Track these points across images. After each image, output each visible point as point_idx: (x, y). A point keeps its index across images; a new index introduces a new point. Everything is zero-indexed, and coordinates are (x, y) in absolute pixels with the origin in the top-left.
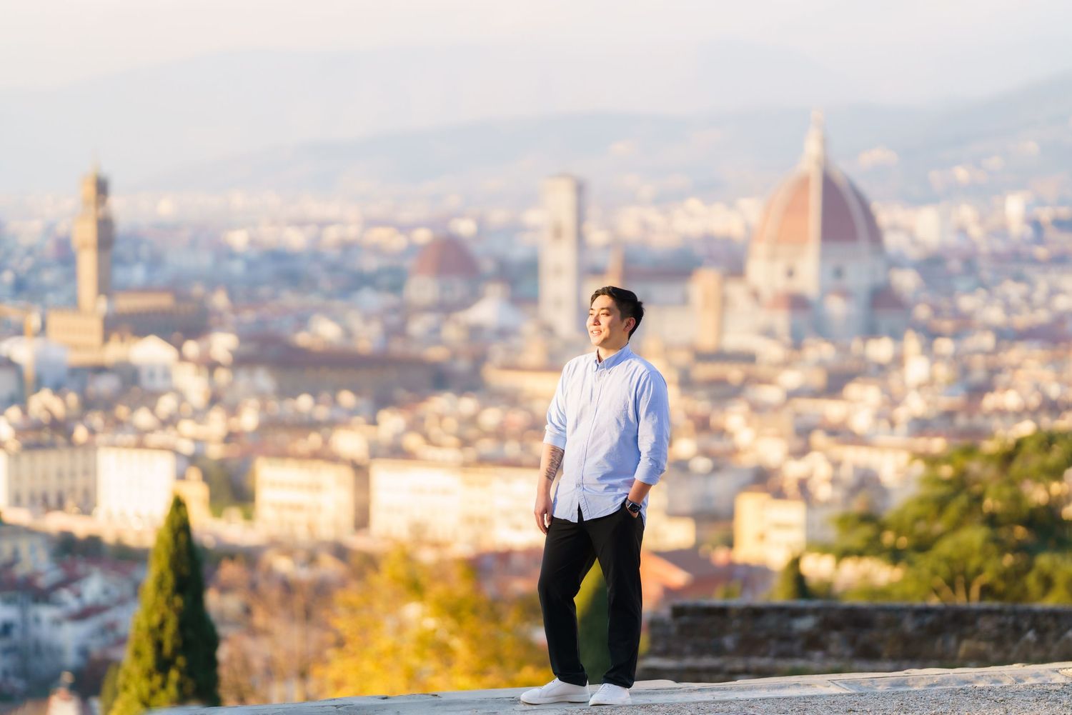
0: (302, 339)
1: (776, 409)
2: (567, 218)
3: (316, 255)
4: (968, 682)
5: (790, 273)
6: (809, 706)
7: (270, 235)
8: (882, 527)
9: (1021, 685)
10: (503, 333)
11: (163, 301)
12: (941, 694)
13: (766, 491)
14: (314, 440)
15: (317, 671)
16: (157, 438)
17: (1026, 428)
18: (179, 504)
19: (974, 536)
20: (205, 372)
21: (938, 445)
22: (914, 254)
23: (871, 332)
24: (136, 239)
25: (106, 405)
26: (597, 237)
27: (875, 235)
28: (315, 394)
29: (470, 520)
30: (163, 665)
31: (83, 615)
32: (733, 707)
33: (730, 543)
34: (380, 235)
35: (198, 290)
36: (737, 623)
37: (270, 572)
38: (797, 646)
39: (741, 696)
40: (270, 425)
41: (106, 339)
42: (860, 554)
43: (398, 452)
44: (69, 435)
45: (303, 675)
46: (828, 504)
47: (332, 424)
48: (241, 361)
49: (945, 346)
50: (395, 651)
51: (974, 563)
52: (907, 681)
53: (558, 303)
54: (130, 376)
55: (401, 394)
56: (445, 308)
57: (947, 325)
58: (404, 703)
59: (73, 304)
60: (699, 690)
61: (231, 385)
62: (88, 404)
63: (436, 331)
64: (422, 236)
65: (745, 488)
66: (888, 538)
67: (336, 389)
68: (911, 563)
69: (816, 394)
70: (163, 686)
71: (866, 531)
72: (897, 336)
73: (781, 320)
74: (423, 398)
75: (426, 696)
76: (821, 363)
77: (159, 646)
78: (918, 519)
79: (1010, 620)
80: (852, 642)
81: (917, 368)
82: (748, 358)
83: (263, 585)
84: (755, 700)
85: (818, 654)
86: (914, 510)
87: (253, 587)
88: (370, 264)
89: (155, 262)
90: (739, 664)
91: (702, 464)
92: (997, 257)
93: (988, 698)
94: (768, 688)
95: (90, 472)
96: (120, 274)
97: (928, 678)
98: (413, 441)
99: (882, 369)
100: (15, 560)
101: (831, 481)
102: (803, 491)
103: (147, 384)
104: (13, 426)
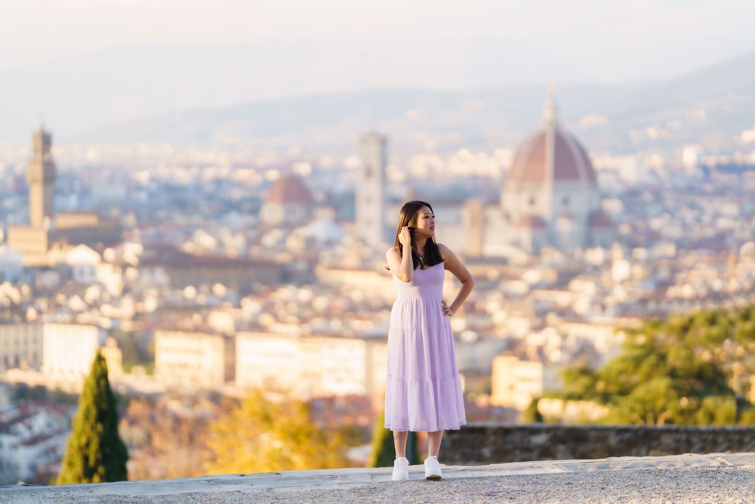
0: (188, 247)
1: (521, 297)
2: (375, 163)
3: (198, 187)
4: (651, 466)
5: (532, 202)
6: (540, 481)
7: (163, 172)
8: (595, 378)
9: (688, 468)
10: (330, 243)
11: (90, 220)
12: (632, 473)
13: (515, 355)
14: (197, 318)
16: (85, 317)
17: (696, 309)
18: (100, 359)
19: (661, 384)
20: (119, 270)
21: (635, 323)
22: (618, 188)
23: (589, 244)
24: (71, 177)
25: (50, 293)
26: (396, 175)
27: (592, 175)
28: (197, 286)
29: (306, 375)
30: (88, 473)
31: (33, 441)
32: (486, 481)
33: (489, 391)
34: (243, 174)
35: (115, 212)
36: (492, 438)
37: (164, 411)
38: (534, 454)
39: (493, 474)
40: (166, 307)
41: (49, 247)
42: (580, 398)
43: (255, 327)
44: (23, 314)
46: (558, 364)
47: (209, 307)
48: (145, 263)
49: (641, 254)
50: (253, 463)
51: (660, 403)
52: (608, 465)
53: (369, 222)
54: (66, 273)
55: (258, 286)
56: (288, 226)
57: (642, 238)
58: (256, 479)
59: (27, 222)
60: (463, 470)
61: (138, 280)
62: (37, 293)
63: (283, 241)
64: (273, 175)
65: (500, 353)
66: (600, 386)
67: (212, 282)
68: (616, 404)
69: (550, 287)
71: (585, 381)
72: (606, 246)
73: (525, 235)
74: (273, 289)
75: (271, 474)
76: (553, 266)
77: (86, 459)
78: (621, 372)
79: (684, 437)
81: (621, 269)
82: (502, 261)
83: (159, 419)
84: (502, 477)
86: (618, 366)
87: (152, 419)
88: (236, 194)
89: (85, 193)
91: (469, 336)
92: (677, 190)
93: (665, 475)
94: (512, 469)
95: (38, 341)
96: (60, 201)
97: (623, 463)
98: (266, 319)
99: (596, 269)
101: (560, 348)
102: (541, 355)
103: (79, 279)
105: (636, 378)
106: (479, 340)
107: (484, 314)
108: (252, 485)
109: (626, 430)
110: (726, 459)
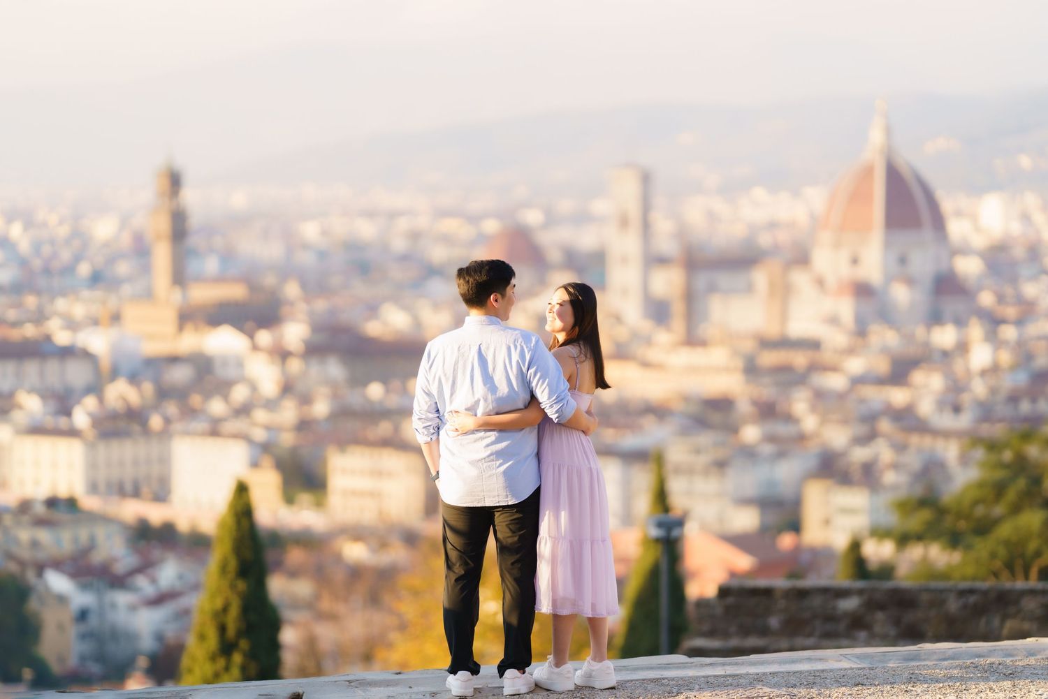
0: (373, 328)
1: (841, 396)
2: (633, 208)
5: (855, 261)
6: (818, 680)
7: (340, 227)
8: (942, 512)
11: (236, 292)
12: (951, 668)
13: (832, 476)
14: (384, 428)
15: (381, 654)
16: (232, 426)
18: (242, 489)
19: (1033, 519)
20: (277, 361)
22: (979, 242)
23: (936, 318)
24: (209, 231)
25: (178, 394)
26: (663, 226)
27: (939, 223)
28: (385, 381)
30: (226, 648)
31: (159, 600)
32: (742, 681)
33: (796, 528)
34: (451, 225)
35: (270, 280)
36: (782, 604)
37: (338, 558)
38: (842, 626)
39: (753, 670)
40: (342, 413)
41: (181, 328)
42: (919, 537)
44: (144, 423)
46: (894, 487)
47: (403, 411)
48: (314, 350)
49: (1009, 333)
51: (1032, 546)
52: (919, 655)
53: (625, 292)
54: (203, 365)
57: (1011, 312)
59: (148, 295)
60: (711, 664)
61: (304, 374)
62: (163, 393)
64: (491, 226)
65: (812, 475)
66: (948, 522)
67: (406, 377)
68: (968, 548)
69: (881, 381)
70: (227, 669)
71: (925, 515)
72: (960, 322)
73: (846, 309)
76: (885, 350)
77: (222, 629)
78: (976, 502)
80: (897, 622)
81: (980, 354)
82: (813, 345)
83: (330, 569)
84: (764, 674)
85: (862, 635)
86: (972, 494)
87: (320, 570)
88: (440, 253)
89: (229, 253)
91: (767, 449)
93: (998, 671)
94: (780, 663)
95: (165, 461)
96: (193, 266)
97: (939, 653)
99: (945, 354)
100: (91, 547)
101: (895, 466)
102: (868, 476)
103: (221, 372)
104: (90, 415)
105: (999, 510)
106: (781, 455)
107: (789, 418)
108: (410, 687)
109: (970, 591)
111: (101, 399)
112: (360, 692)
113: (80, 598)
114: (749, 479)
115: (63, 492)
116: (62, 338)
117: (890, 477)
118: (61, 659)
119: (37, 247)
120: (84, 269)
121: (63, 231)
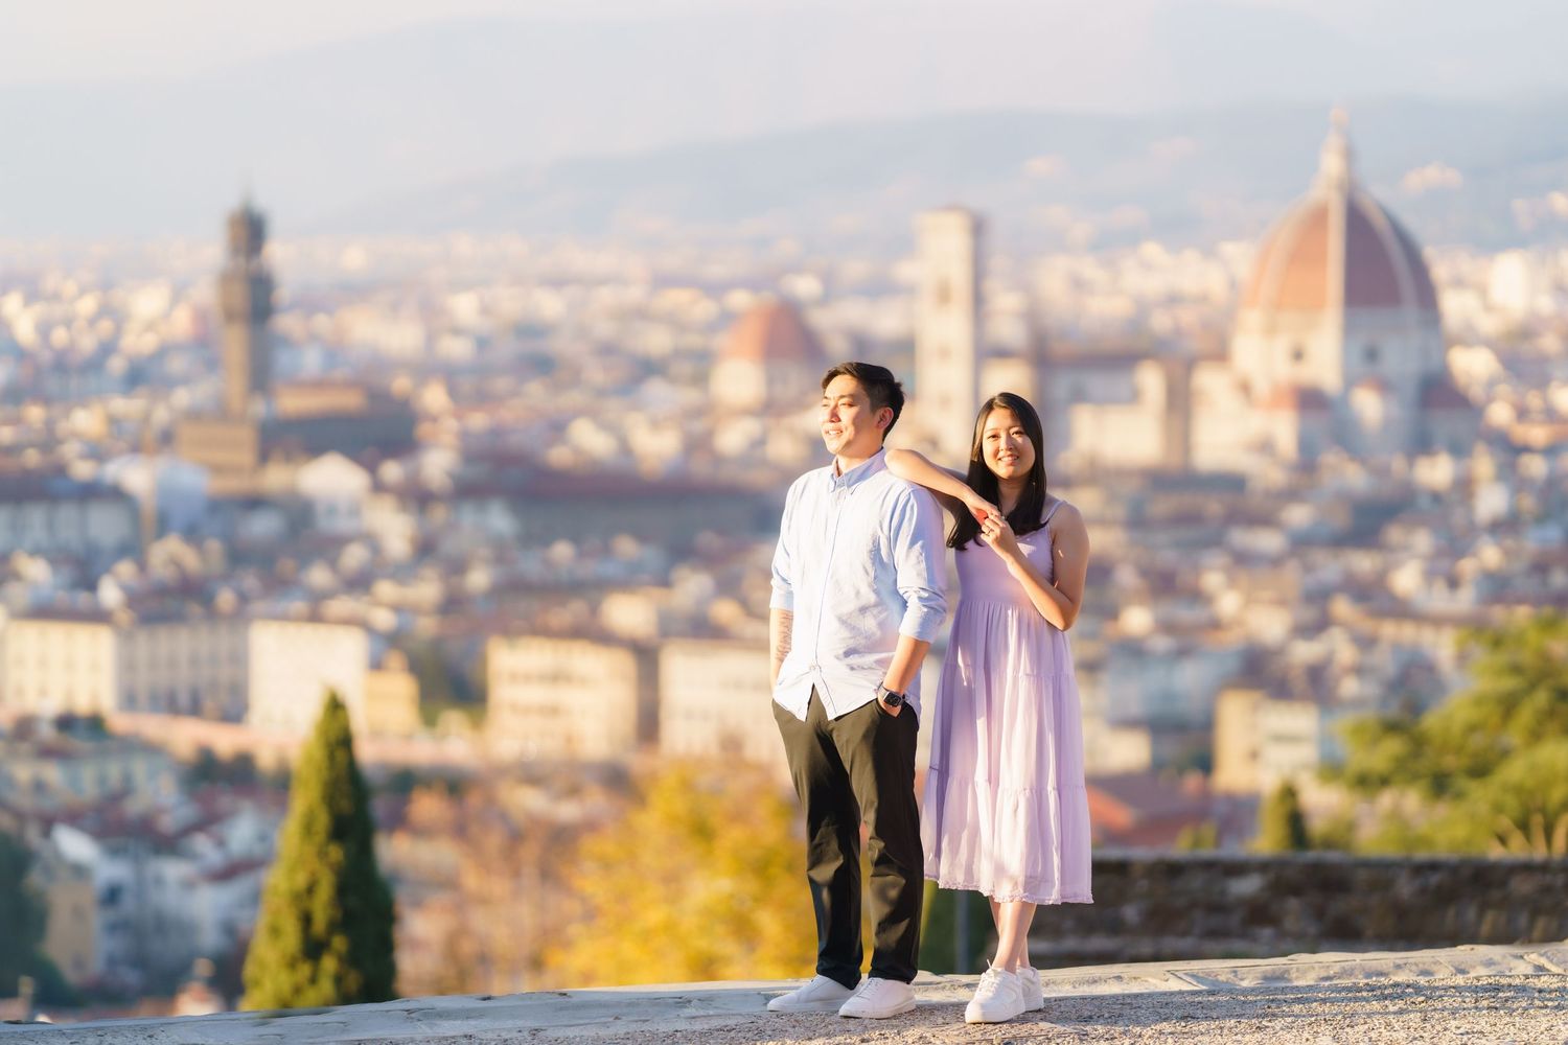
0: (559, 456)
1: (1275, 562)
2: (958, 273)
3: (580, 330)
4: (1381, 974)
5: (1298, 355)
6: (1126, 1012)
7: (510, 303)
8: (1421, 744)
9: (1460, 980)
11: (350, 401)
13: (1262, 686)
14: (576, 610)
15: (556, 959)
16: (341, 606)
18: (337, 706)
20: (411, 507)
22: (1488, 325)
23: (1421, 445)
25: (264, 559)
26: (1006, 303)
27: (1427, 296)
28: (576, 539)
30: (313, 949)
31: (227, 873)
33: (1206, 764)
34: (676, 301)
35: (401, 384)
38: (1235, 920)
40: (512, 588)
41: (264, 456)
43: (703, 630)
44: (209, 601)
45: (537, 964)
47: (603, 586)
48: (467, 491)
49: (1535, 466)
50: (670, 928)
51: (1557, 795)
52: (1287, 971)
53: (945, 402)
54: (300, 514)
55: (708, 539)
56: (773, 411)
57: (1538, 434)
58: (514, 1007)
61: (451, 528)
62: (239, 556)
63: (760, 444)
64: (742, 302)
65: (1231, 684)
66: (1429, 758)
67: (609, 533)
68: (1459, 798)
69: (1338, 541)
70: (313, 981)
72: (1459, 450)
73: (1284, 430)
74: (740, 546)
76: (1343, 493)
77: (306, 920)
81: (1490, 497)
82: (1233, 484)
85: (1267, 932)
86: (1469, 716)
88: (656, 341)
90: (1146, 947)
91: (1162, 644)
93: (1404, 998)
95: (240, 659)
96: (283, 360)
97: (1320, 968)
98: (725, 611)
99: (1436, 497)
100: (126, 791)
101: (1359, 671)
102: (1317, 685)
103: (325, 524)
104: (124, 588)
105: (1507, 739)
106: (1183, 653)
107: (1198, 596)
109: (1433, 866)
110: (1548, 958)
111: (142, 566)
112: (423, 1026)
113: (109, 870)
114: (1133, 691)
115: (83, 705)
116: (83, 470)
117: (1350, 687)
118: (79, 964)
119: (44, 329)
120: (117, 365)
121: (87, 305)
